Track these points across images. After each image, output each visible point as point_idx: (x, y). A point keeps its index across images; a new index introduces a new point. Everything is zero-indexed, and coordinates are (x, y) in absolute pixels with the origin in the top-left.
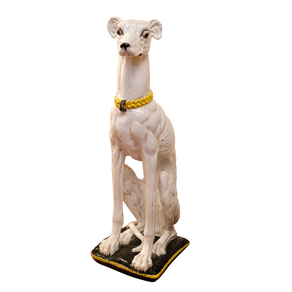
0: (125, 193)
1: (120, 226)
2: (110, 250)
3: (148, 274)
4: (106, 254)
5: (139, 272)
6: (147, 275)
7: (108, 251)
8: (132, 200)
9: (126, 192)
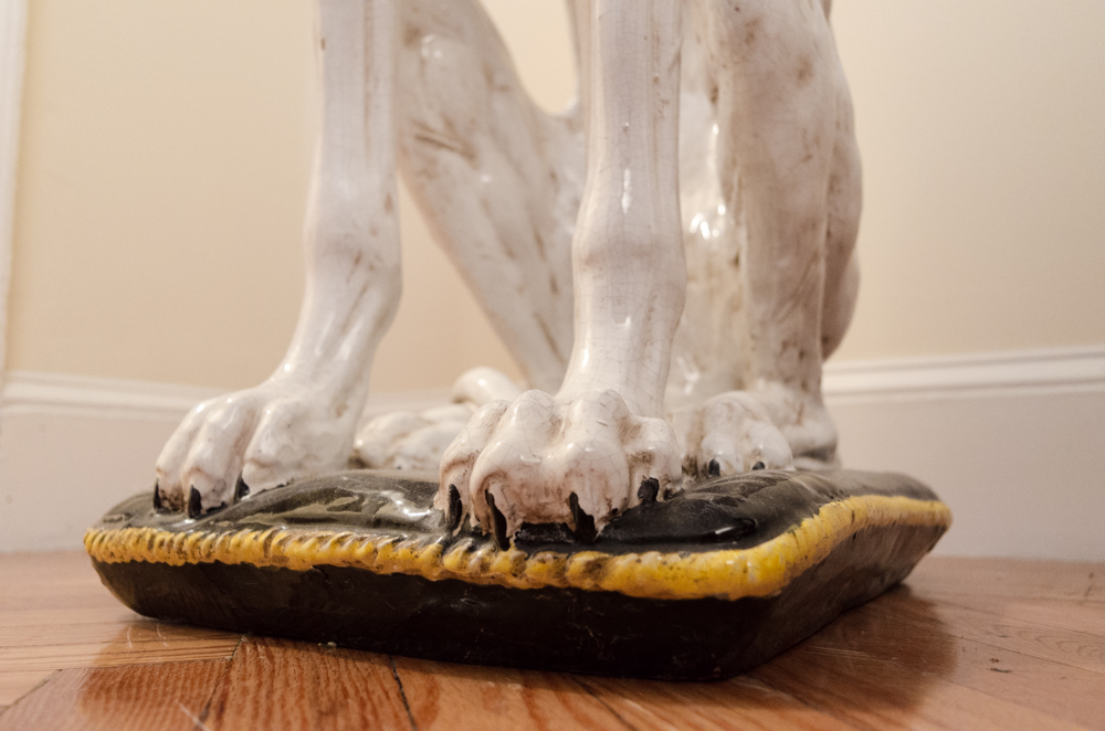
0: (431, 131)
1: (364, 290)
2: (249, 453)
3: (640, 551)
4: (203, 488)
5: (521, 544)
6: (632, 557)
7: (230, 465)
8: (486, 205)
9: (436, 123)
